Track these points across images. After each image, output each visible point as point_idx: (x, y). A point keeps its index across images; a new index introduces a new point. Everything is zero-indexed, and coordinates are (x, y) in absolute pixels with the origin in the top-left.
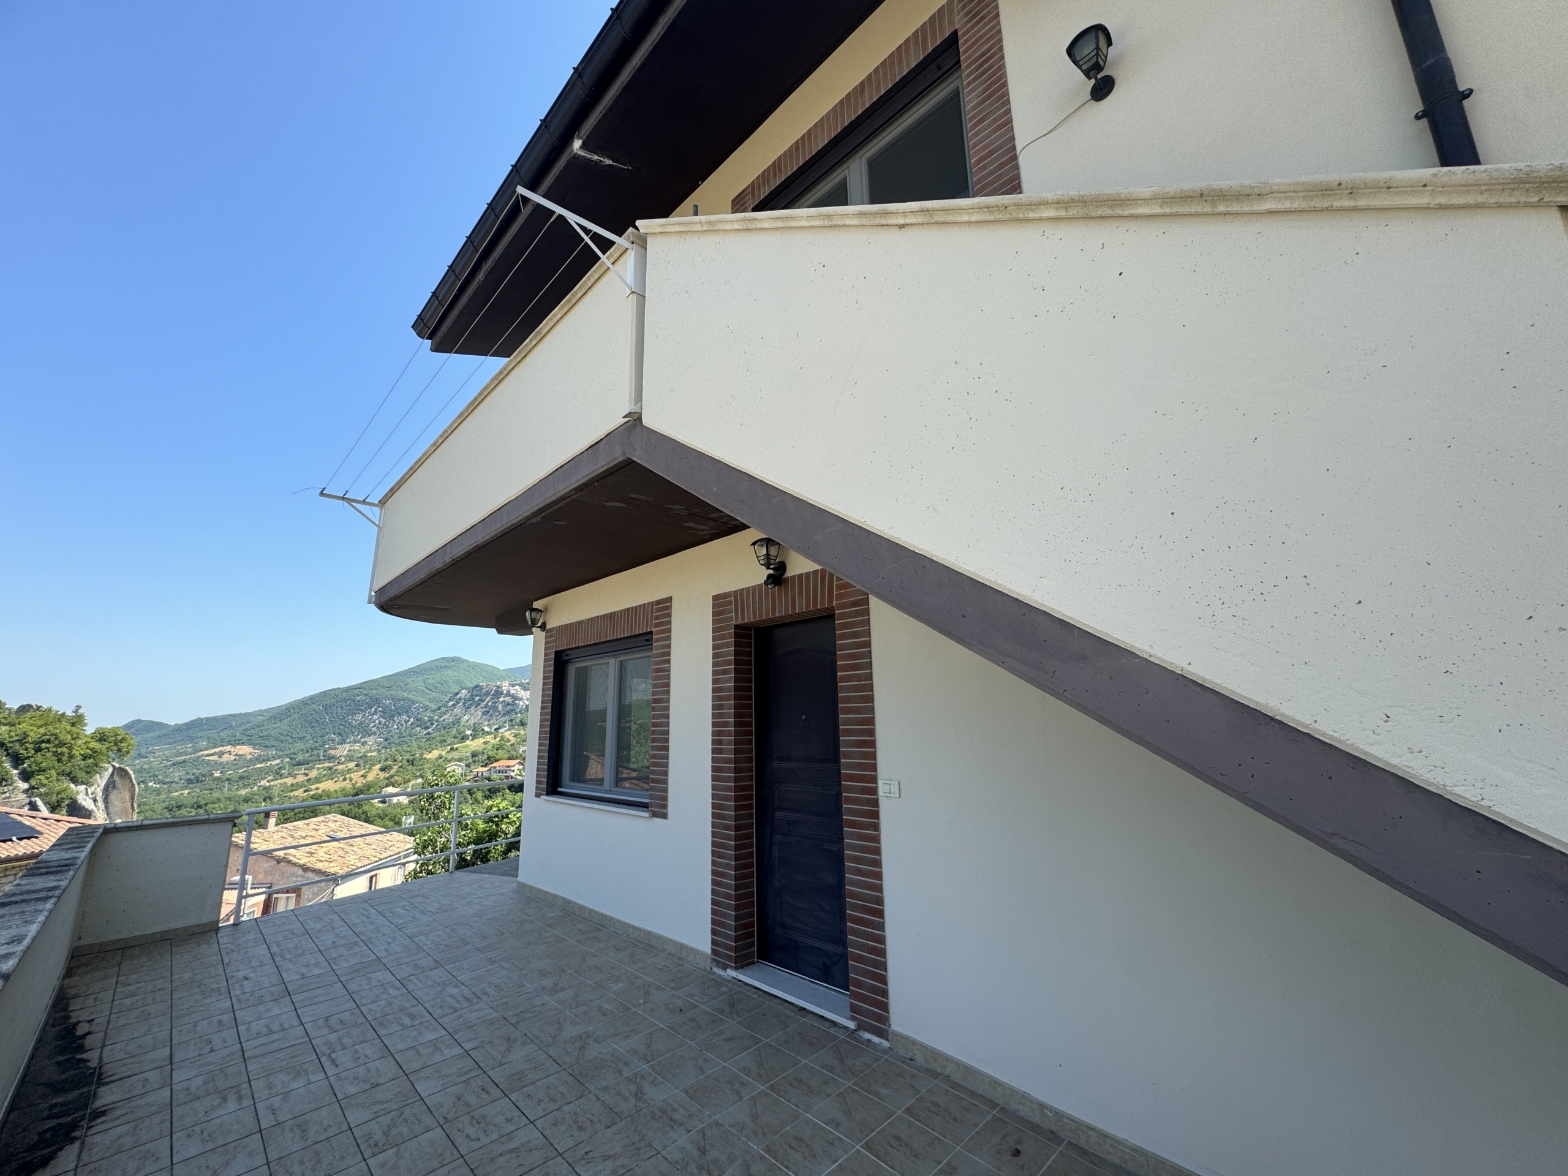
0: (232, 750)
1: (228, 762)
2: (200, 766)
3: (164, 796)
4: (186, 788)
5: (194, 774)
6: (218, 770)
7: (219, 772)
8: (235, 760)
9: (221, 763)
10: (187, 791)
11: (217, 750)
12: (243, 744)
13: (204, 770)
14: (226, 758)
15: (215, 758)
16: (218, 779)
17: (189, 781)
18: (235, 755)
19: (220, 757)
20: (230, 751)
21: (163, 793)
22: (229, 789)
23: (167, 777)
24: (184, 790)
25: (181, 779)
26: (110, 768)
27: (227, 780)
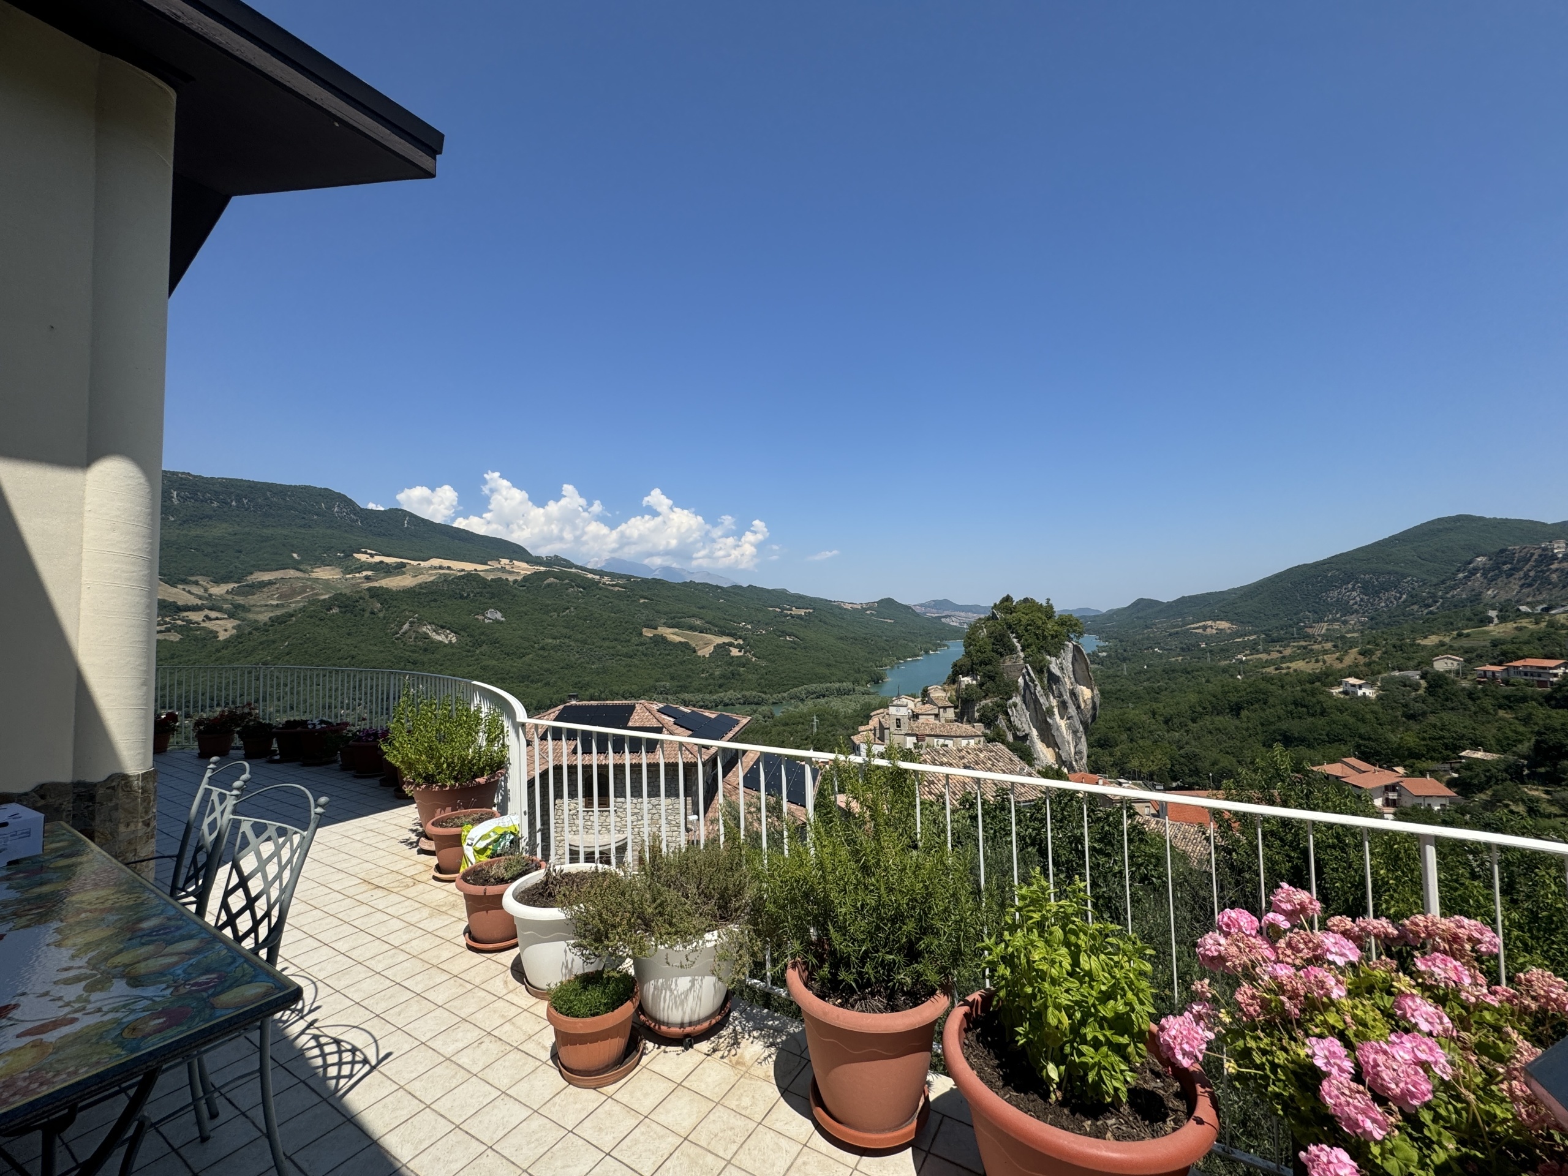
0: (1213, 624)
2: (1190, 638)
3: (1164, 661)
4: (1179, 655)
5: (1186, 644)
6: (1204, 641)
7: (1204, 643)
8: (1217, 633)
9: (1206, 635)
10: (1180, 658)
11: (1201, 624)
12: (1222, 620)
13: (1193, 641)
14: (1209, 630)
15: (1200, 631)
16: (1203, 649)
17: (1182, 649)
18: (1217, 629)
19: (1205, 631)
20: (1211, 626)
21: (1164, 658)
22: (1212, 660)
23: (1167, 644)
24: (1178, 657)
25: (1176, 647)
26: (1070, 645)
27: (1211, 651)
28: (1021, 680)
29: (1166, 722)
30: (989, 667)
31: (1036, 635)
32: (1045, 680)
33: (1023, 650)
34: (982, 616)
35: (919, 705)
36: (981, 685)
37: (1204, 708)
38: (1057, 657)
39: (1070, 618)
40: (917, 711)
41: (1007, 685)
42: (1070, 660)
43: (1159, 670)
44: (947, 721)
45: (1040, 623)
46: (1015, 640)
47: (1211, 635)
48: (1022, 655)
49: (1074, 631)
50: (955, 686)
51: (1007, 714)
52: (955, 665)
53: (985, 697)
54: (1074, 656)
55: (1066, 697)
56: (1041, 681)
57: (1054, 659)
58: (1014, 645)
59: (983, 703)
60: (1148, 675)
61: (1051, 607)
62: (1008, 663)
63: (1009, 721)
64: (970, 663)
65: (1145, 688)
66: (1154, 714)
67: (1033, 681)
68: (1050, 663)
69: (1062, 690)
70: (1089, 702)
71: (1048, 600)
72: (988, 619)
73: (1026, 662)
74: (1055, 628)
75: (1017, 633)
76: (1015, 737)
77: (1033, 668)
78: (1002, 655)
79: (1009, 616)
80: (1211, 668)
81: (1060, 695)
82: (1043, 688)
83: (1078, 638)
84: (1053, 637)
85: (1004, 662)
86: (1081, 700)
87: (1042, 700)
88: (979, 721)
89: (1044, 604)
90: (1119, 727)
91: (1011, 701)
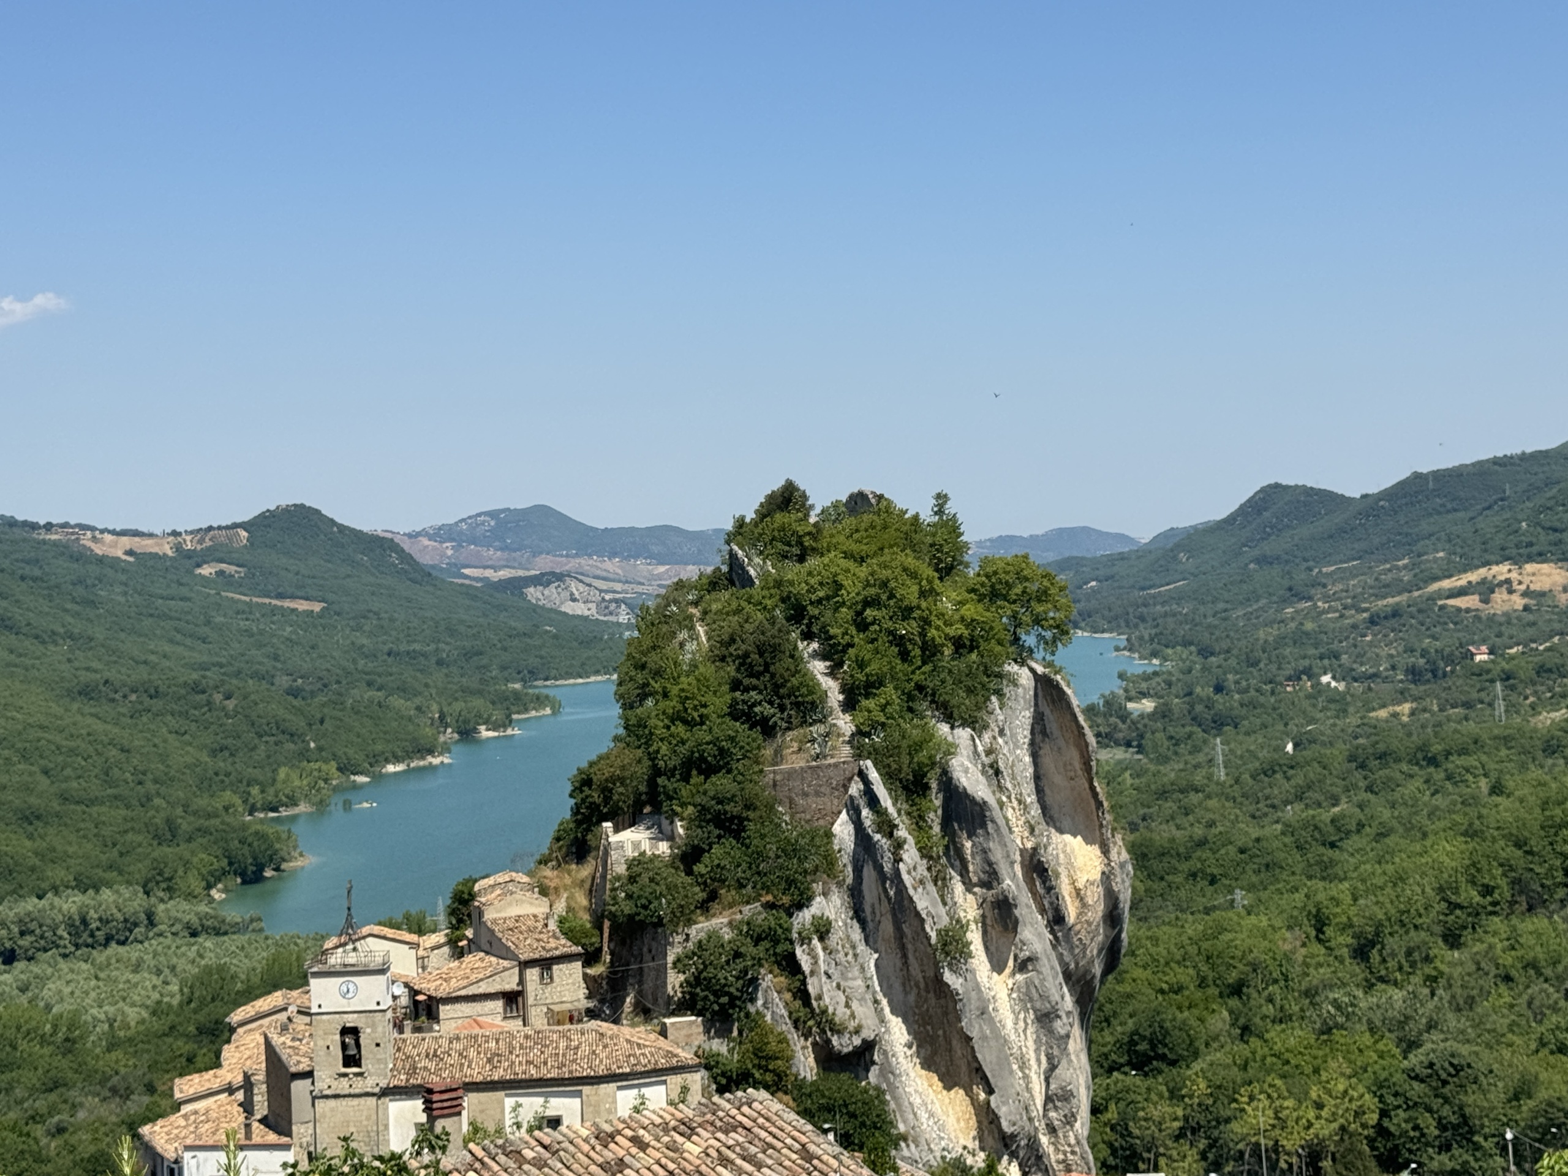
0: (1514, 575)
1: (1506, 614)
2: (1438, 629)
3: (1353, 720)
4: (1402, 696)
5: (1424, 653)
6: (1484, 641)
7: (1484, 648)
8: (1526, 608)
9: (1492, 618)
10: (1406, 707)
11: (1474, 577)
13: (1447, 641)
14: (1503, 602)
15: (1470, 602)
16: (1481, 671)
17: (1414, 674)
18: (1526, 594)
19: (1486, 601)
20: (1508, 581)
21: (1351, 710)
22: (1511, 709)
23: (1360, 657)
24: (1399, 703)
25: (1393, 668)
26: (1025, 677)
27: (1507, 677)
28: (843, 829)
29: (1361, 953)
30: (721, 783)
31: (899, 641)
32: (934, 819)
33: (849, 705)
34: (690, 573)
35: (440, 959)
36: (689, 857)
37: (1487, 891)
38: (976, 725)
39: (1020, 569)
40: (432, 987)
41: (790, 850)
42: (1024, 735)
43: (1338, 753)
44: (556, 1018)
45: (910, 593)
46: (818, 667)
47: (1508, 618)
48: (845, 724)
49: (1037, 621)
50: (585, 871)
51: (791, 966)
52: (584, 782)
53: (704, 907)
54: (1038, 719)
55: (1013, 881)
56: (919, 823)
57: (963, 735)
58: (813, 687)
59: (700, 929)
60: (1299, 780)
61: (951, 527)
62: (794, 762)
63: (803, 995)
64: (642, 770)
65: (1289, 829)
66: (1320, 923)
67: (887, 827)
68: (950, 750)
69: (997, 855)
70: (1095, 897)
71: (942, 499)
72: (713, 584)
73: (858, 756)
74: (971, 610)
75: (826, 637)
76: (827, 1058)
77: (889, 777)
78: (768, 730)
79: (793, 571)
80: (1506, 740)
81: (991, 877)
82: (924, 852)
83: (1051, 645)
84: (959, 644)
85: (778, 757)
86: (1065, 889)
87: (924, 900)
88: (687, 1006)
89: (927, 516)
90: (1202, 983)
91: (805, 917)
